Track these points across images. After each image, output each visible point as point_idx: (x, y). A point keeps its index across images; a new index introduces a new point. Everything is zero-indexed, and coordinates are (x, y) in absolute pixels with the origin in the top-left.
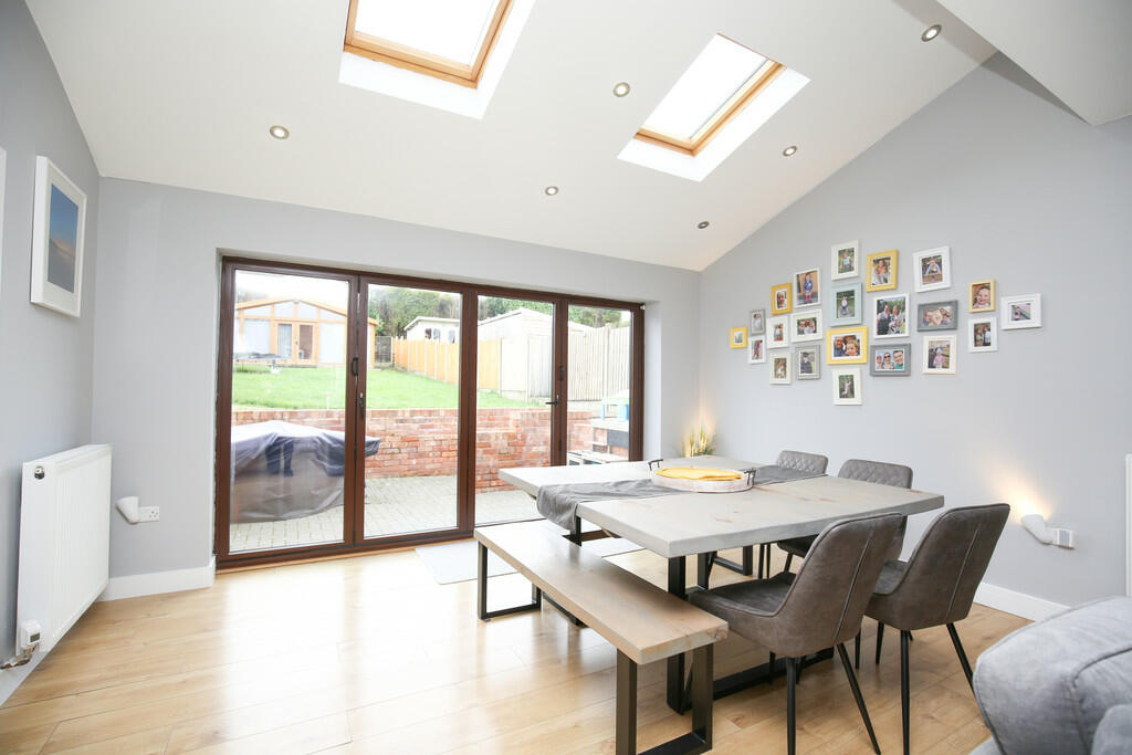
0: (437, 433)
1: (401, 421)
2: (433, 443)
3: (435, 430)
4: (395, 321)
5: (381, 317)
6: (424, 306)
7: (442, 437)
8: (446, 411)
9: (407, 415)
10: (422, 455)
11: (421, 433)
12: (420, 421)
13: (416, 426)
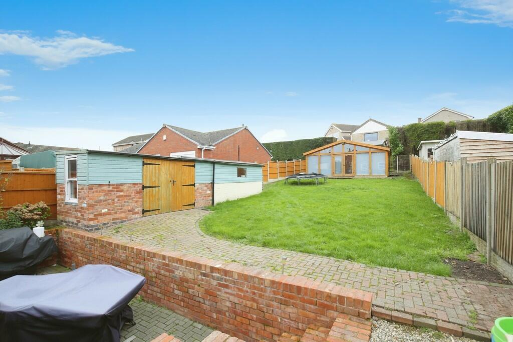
0: (232, 294)
1: (204, 275)
2: (228, 304)
3: (229, 291)
4: (412, 145)
5: (402, 144)
6: (432, 133)
7: (236, 300)
8: (239, 274)
9: (208, 270)
10: (219, 312)
11: (220, 290)
12: (218, 279)
13: (215, 283)
